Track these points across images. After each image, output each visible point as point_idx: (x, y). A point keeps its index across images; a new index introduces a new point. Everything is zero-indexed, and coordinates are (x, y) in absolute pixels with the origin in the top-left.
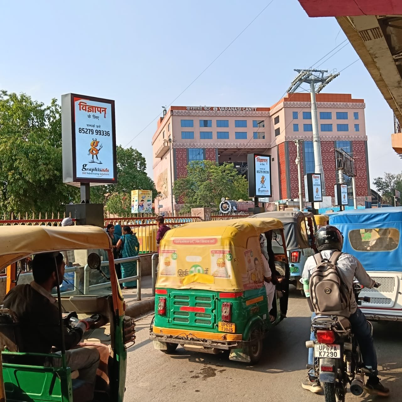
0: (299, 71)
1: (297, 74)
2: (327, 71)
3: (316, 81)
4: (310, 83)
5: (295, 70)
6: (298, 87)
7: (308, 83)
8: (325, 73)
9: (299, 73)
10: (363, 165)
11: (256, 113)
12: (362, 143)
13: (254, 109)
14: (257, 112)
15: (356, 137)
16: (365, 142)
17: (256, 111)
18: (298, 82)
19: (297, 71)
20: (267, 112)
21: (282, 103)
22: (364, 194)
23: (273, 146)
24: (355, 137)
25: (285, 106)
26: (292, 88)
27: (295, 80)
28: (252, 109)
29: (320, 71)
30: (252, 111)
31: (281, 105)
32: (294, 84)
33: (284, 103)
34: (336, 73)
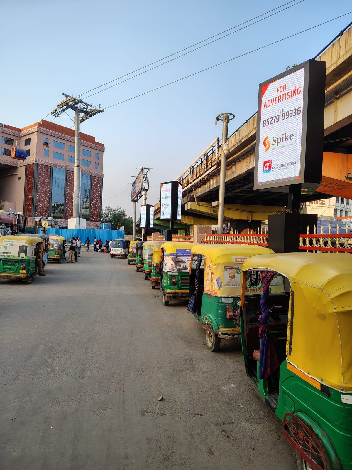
0: (67, 96)
1: (64, 98)
2: (91, 106)
3: (81, 111)
4: (75, 111)
5: (63, 94)
6: (63, 111)
7: (74, 110)
8: (89, 107)
9: (67, 98)
10: (98, 197)
11: (6, 130)
12: (100, 179)
13: (5, 126)
14: (8, 130)
15: (96, 173)
16: (102, 179)
17: (6, 128)
18: (65, 106)
19: (65, 95)
20: (17, 132)
21: (36, 127)
22: (97, 220)
23: (21, 166)
24: (94, 173)
25: (38, 131)
26: (57, 110)
27: (63, 103)
28: (2, 125)
29: (86, 104)
30: (2, 127)
31: (35, 129)
32: (61, 108)
33: (37, 128)
34: (101, 109)
